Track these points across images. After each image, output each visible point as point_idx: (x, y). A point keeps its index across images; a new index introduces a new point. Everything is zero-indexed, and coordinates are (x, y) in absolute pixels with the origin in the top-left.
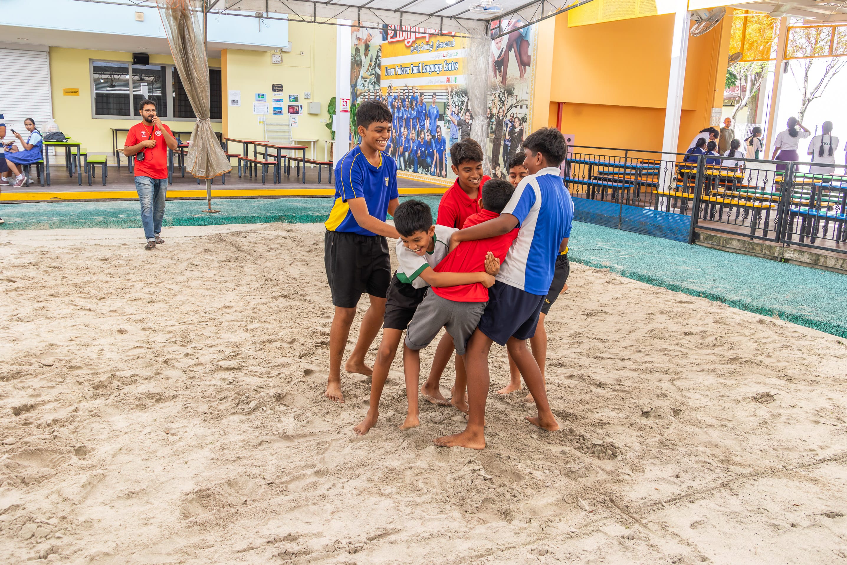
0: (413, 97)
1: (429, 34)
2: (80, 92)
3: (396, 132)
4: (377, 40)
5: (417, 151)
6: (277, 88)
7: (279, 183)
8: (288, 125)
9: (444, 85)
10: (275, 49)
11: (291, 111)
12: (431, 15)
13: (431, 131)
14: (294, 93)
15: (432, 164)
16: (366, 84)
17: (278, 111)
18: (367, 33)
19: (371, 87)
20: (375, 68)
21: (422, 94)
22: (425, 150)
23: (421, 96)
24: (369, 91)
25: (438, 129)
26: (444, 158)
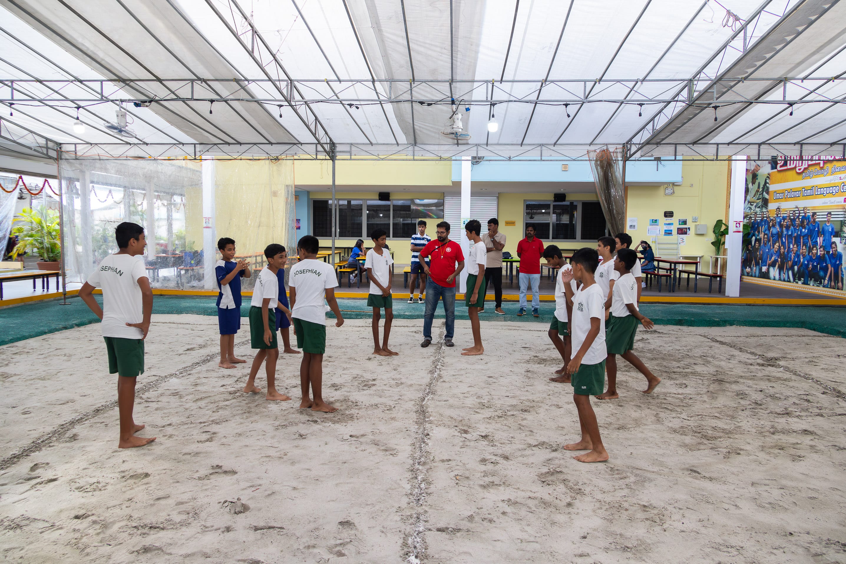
0: (804, 217)
1: (823, 160)
2: (516, 224)
3: (784, 249)
4: (766, 169)
5: (808, 264)
6: (669, 214)
7: (673, 291)
8: (677, 244)
9: (841, 205)
10: (668, 183)
11: (680, 232)
12: (832, 144)
13: (824, 247)
14: (683, 218)
15: (825, 277)
16: (753, 207)
17: (668, 233)
18: (755, 164)
19: (758, 210)
20: (762, 194)
21: (814, 214)
22: (818, 264)
23: (813, 216)
24: (756, 213)
25: (833, 245)
26: (840, 272)
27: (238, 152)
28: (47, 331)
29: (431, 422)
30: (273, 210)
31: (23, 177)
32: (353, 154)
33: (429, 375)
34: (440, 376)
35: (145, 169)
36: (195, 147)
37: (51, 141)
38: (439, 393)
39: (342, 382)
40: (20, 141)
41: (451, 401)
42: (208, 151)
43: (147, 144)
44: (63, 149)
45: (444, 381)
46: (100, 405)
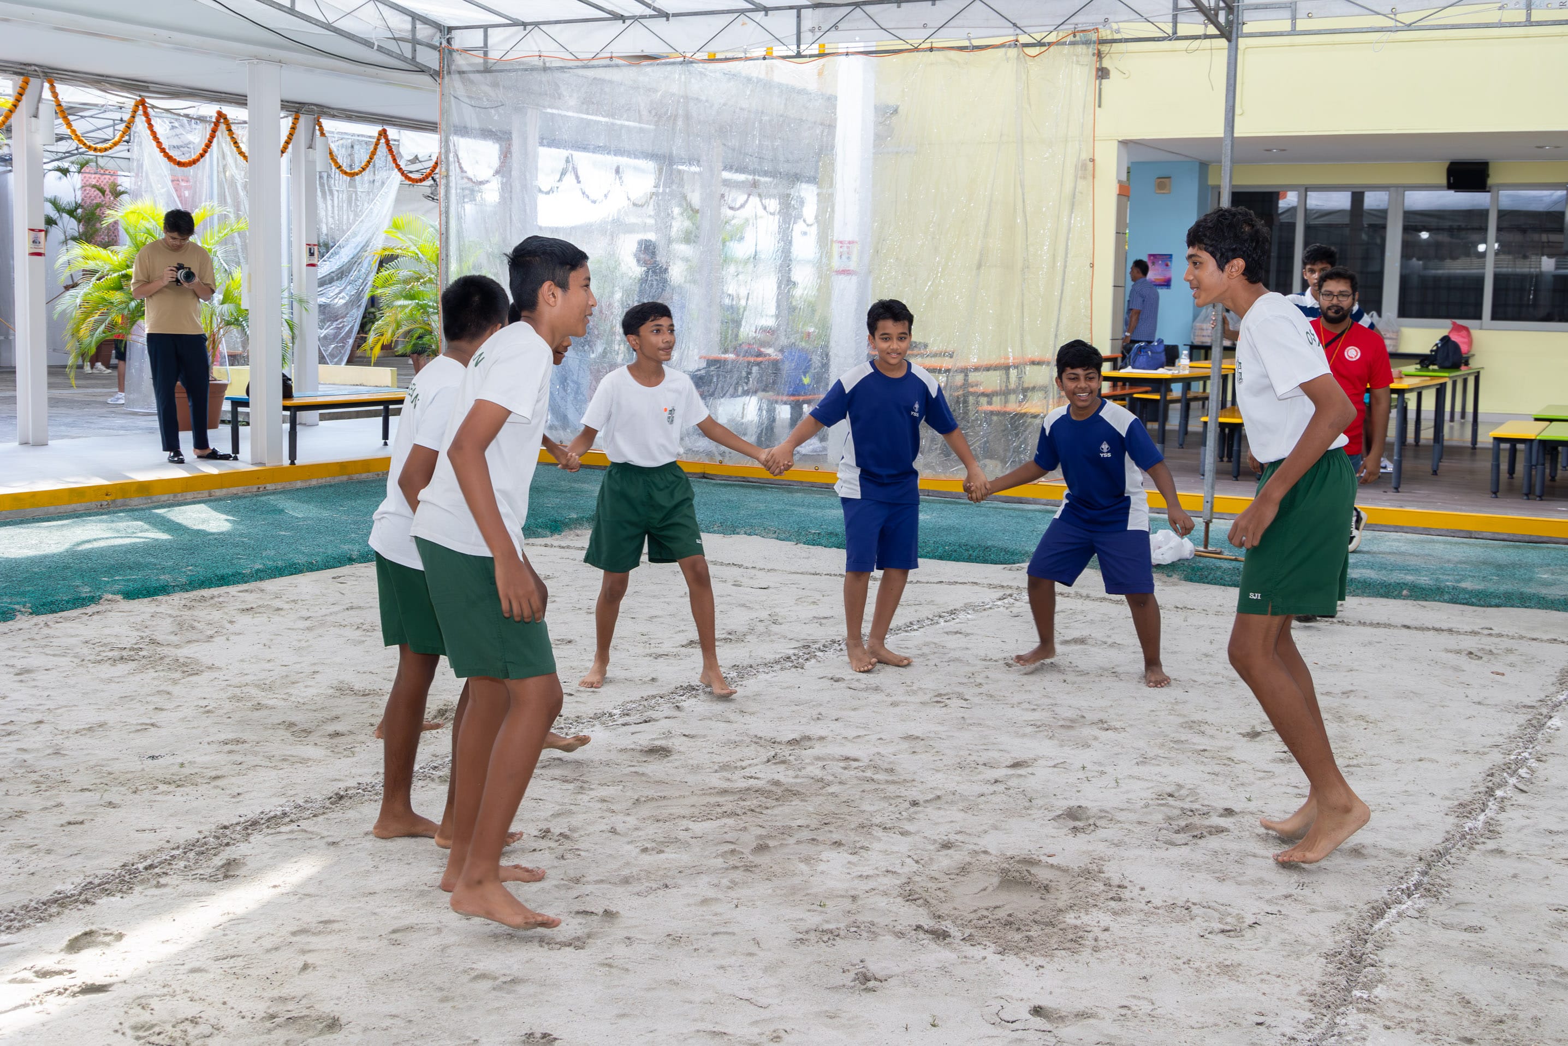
27: (925, 26)
28: (355, 554)
29: (1370, 1007)
30: (1024, 212)
31: (392, 133)
32: (1301, 12)
33: (1452, 820)
34: (1492, 830)
35: (656, 91)
36: (799, 16)
37: (426, 21)
38: (1457, 895)
39: (1107, 806)
40: (343, 25)
41: (1494, 935)
42: (835, 26)
43: (667, 16)
44: (456, 45)
45: (1499, 852)
46: (352, 783)
